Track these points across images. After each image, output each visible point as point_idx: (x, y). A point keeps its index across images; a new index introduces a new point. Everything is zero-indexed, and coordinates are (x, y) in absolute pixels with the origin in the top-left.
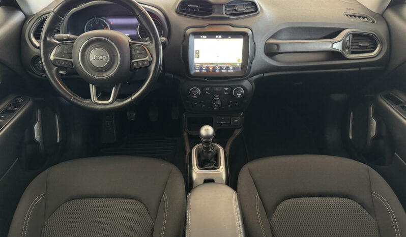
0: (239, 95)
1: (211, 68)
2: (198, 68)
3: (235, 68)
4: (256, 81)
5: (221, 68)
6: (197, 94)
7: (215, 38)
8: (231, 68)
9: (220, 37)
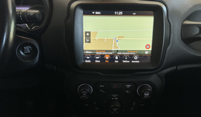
0: (147, 95)
1: (107, 58)
2: (88, 58)
3: (141, 56)
4: (168, 76)
5: (122, 57)
6: (88, 94)
7: (113, 14)
8: (136, 58)
9: (121, 13)
